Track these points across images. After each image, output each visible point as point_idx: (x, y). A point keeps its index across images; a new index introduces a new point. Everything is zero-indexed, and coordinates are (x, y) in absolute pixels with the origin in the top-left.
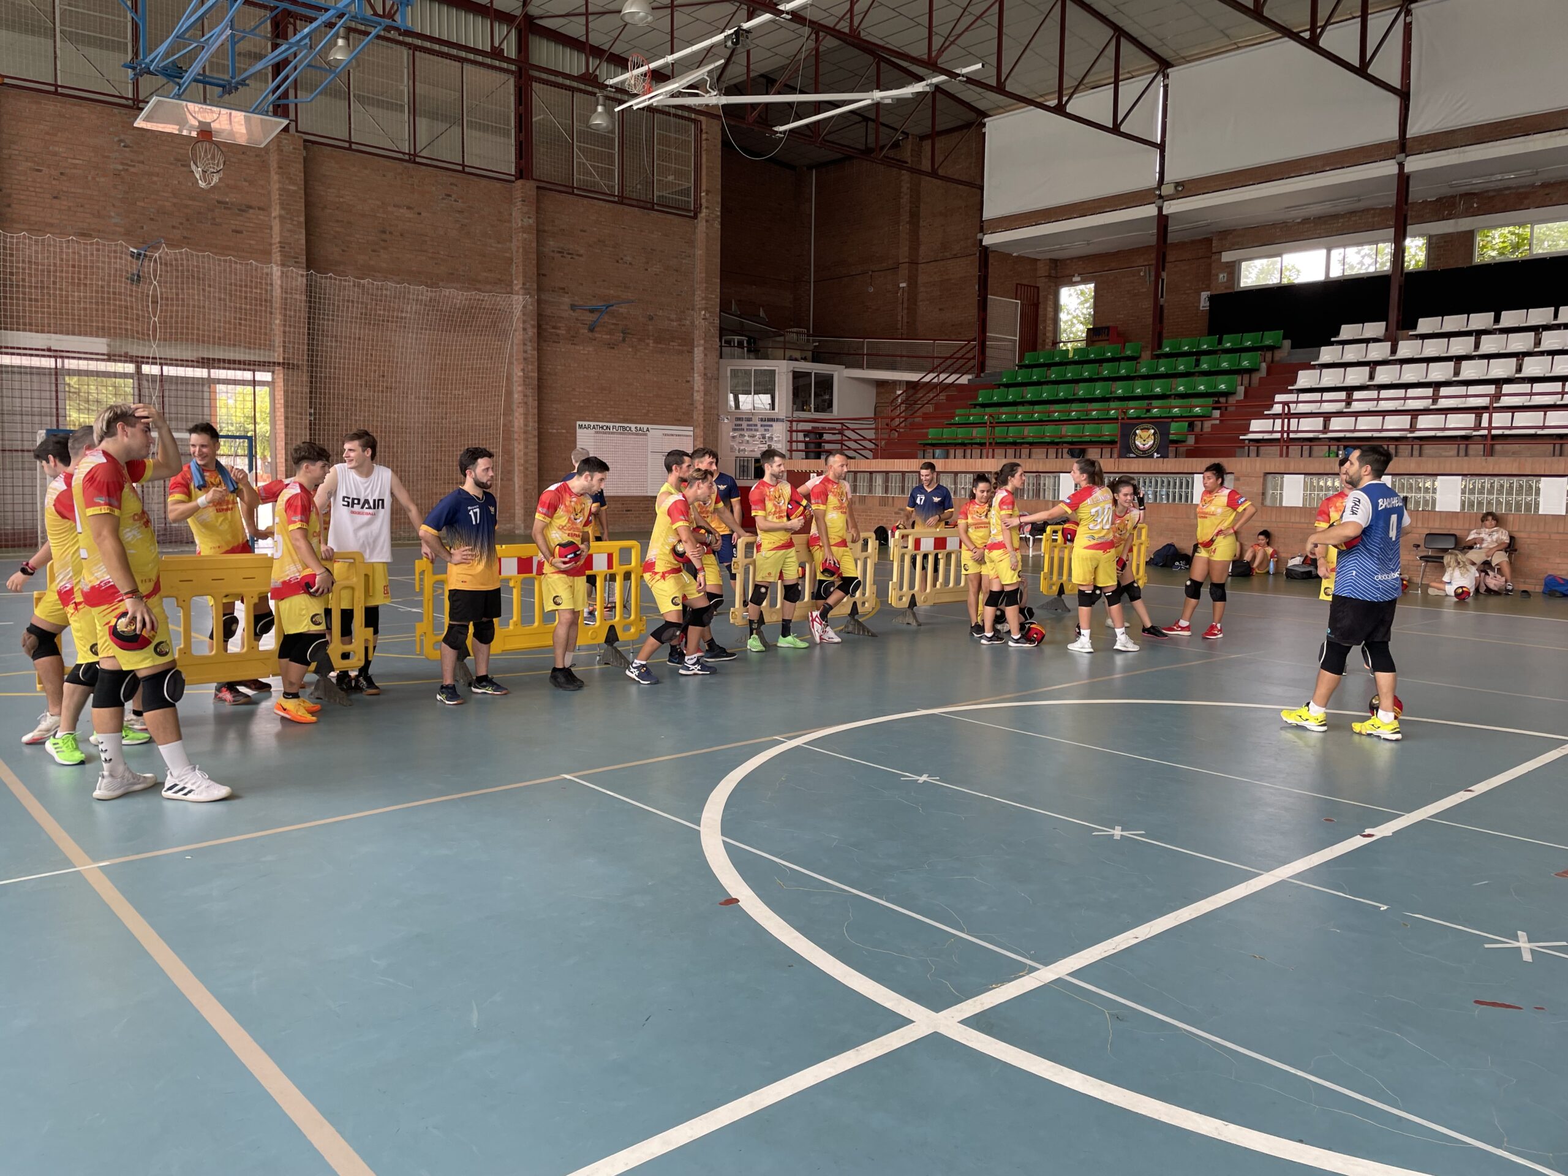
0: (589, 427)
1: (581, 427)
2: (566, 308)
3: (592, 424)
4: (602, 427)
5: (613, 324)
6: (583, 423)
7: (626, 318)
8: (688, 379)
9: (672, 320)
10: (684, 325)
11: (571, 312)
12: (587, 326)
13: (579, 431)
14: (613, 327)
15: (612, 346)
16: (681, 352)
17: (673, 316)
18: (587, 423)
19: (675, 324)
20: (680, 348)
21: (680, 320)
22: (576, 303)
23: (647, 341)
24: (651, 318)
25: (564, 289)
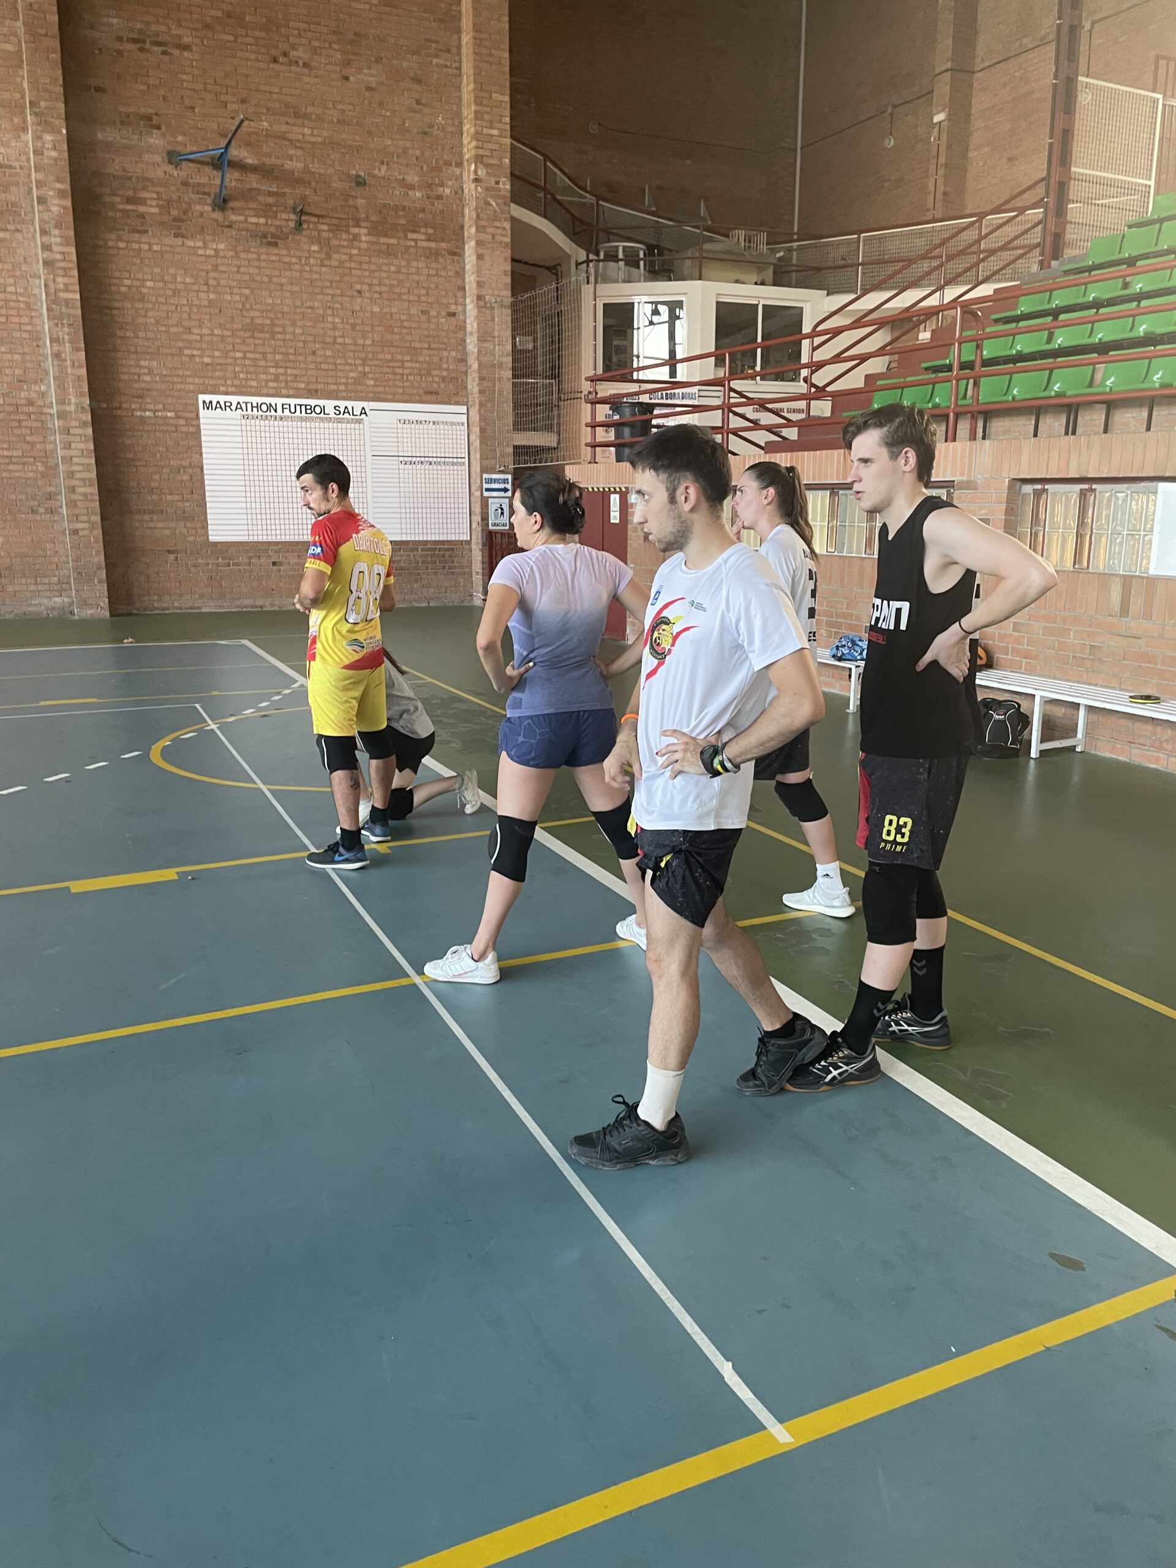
0: (227, 406)
1: (208, 406)
2: (158, 159)
3: (234, 399)
4: (259, 407)
5: (270, 194)
6: (215, 398)
7: (300, 181)
8: (453, 308)
9: (412, 187)
10: (439, 197)
11: (170, 168)
12: (209, 201)
13: (203, 413)
14: (271, 200)
15: (271, 240)
16: (435, 254)
17: (413, 178)
18: (222, 399)
19: (418, 194)
20: (433, 245)
21: (430, 186)
22: (179, 148)
23: (356, 230)
24: (360, 182)
25: (149, 118)
